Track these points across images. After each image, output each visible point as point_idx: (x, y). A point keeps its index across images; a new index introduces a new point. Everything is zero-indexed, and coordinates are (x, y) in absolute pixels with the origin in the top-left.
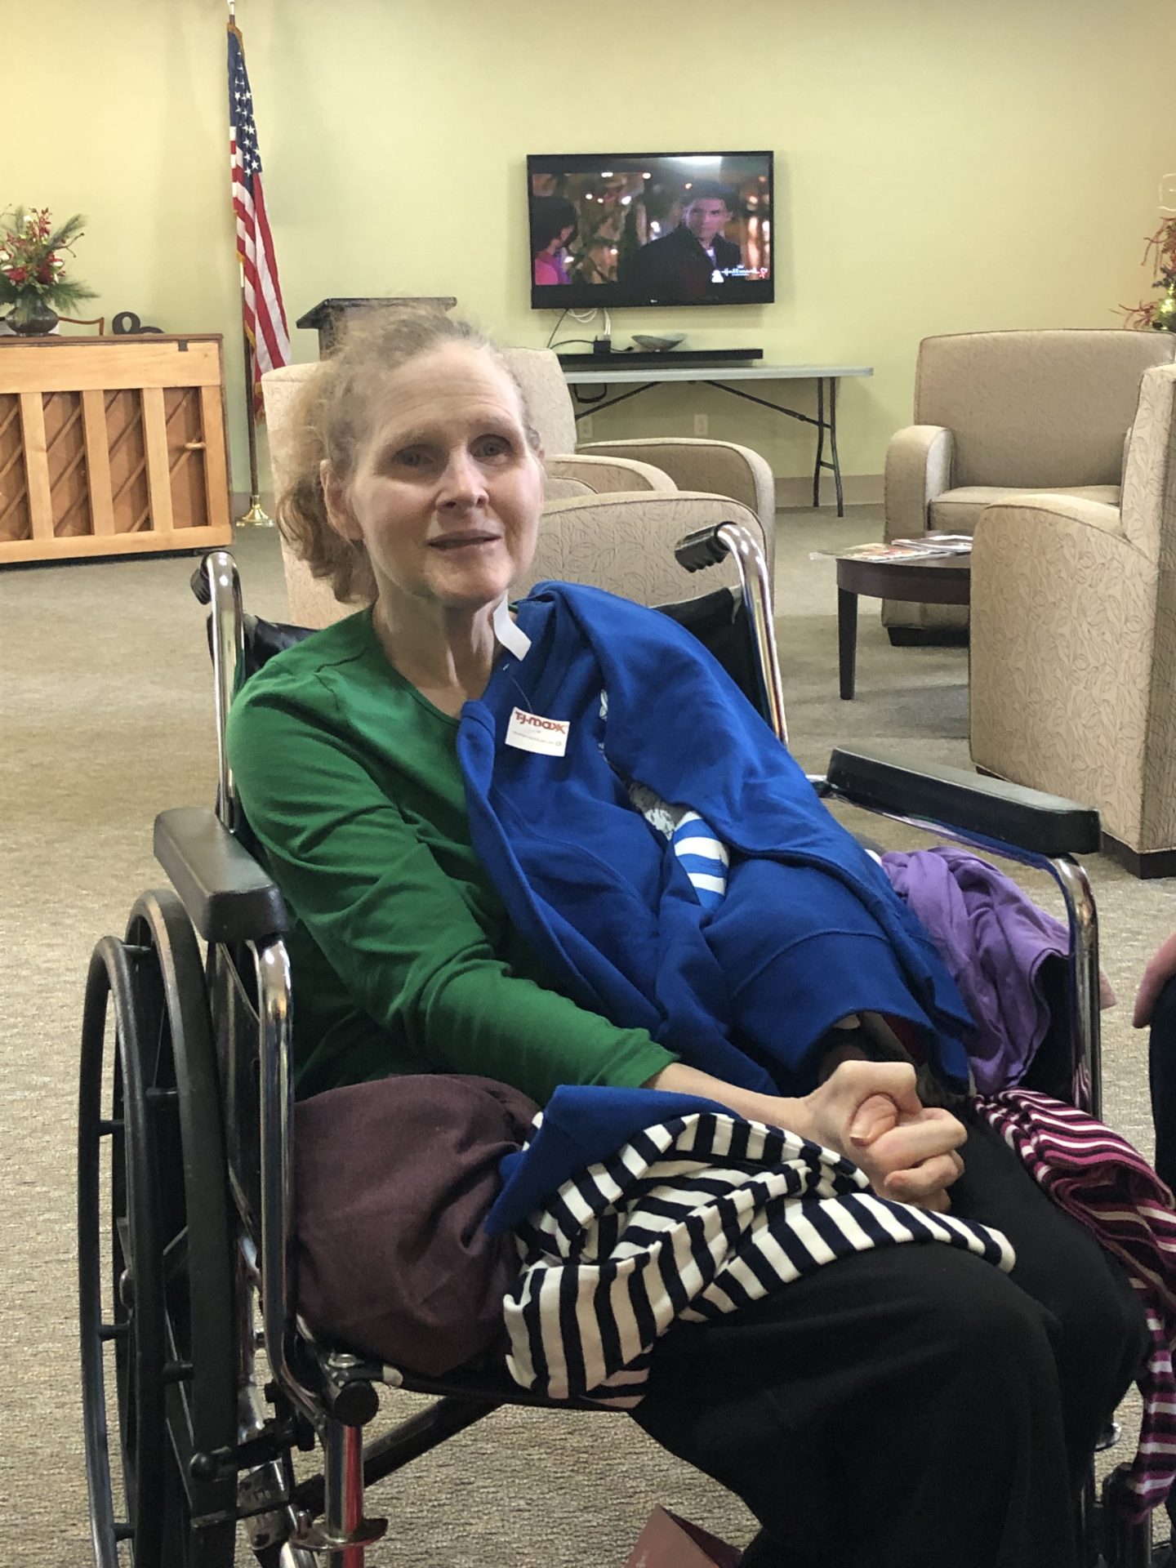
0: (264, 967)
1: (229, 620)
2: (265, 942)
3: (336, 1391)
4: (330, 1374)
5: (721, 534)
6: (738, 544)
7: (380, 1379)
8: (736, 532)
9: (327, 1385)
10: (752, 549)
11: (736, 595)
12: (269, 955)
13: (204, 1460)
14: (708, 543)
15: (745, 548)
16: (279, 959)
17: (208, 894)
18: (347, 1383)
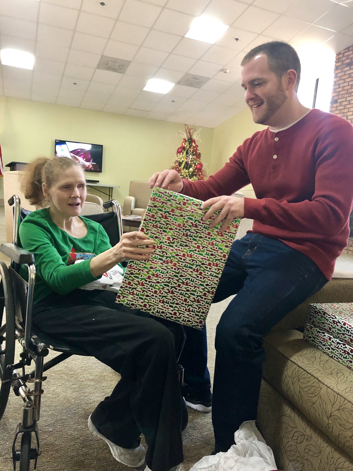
0: (30, 269)
1: (18, 208)
2: (30, 264)
3: (40, 350)
4: (39, 347)
5: (112, 202)
6: (116, 204)
7: (49, 348)
8: (115, 201)
9: (38, 349)
10: (118, 205)
11: (115, 212)
12: (31, 266)
13: (10, 366)
14: (110, 203)
15: (117, 204)
16: (33, 268)
17: (19, 255)
18: (43, 348)
